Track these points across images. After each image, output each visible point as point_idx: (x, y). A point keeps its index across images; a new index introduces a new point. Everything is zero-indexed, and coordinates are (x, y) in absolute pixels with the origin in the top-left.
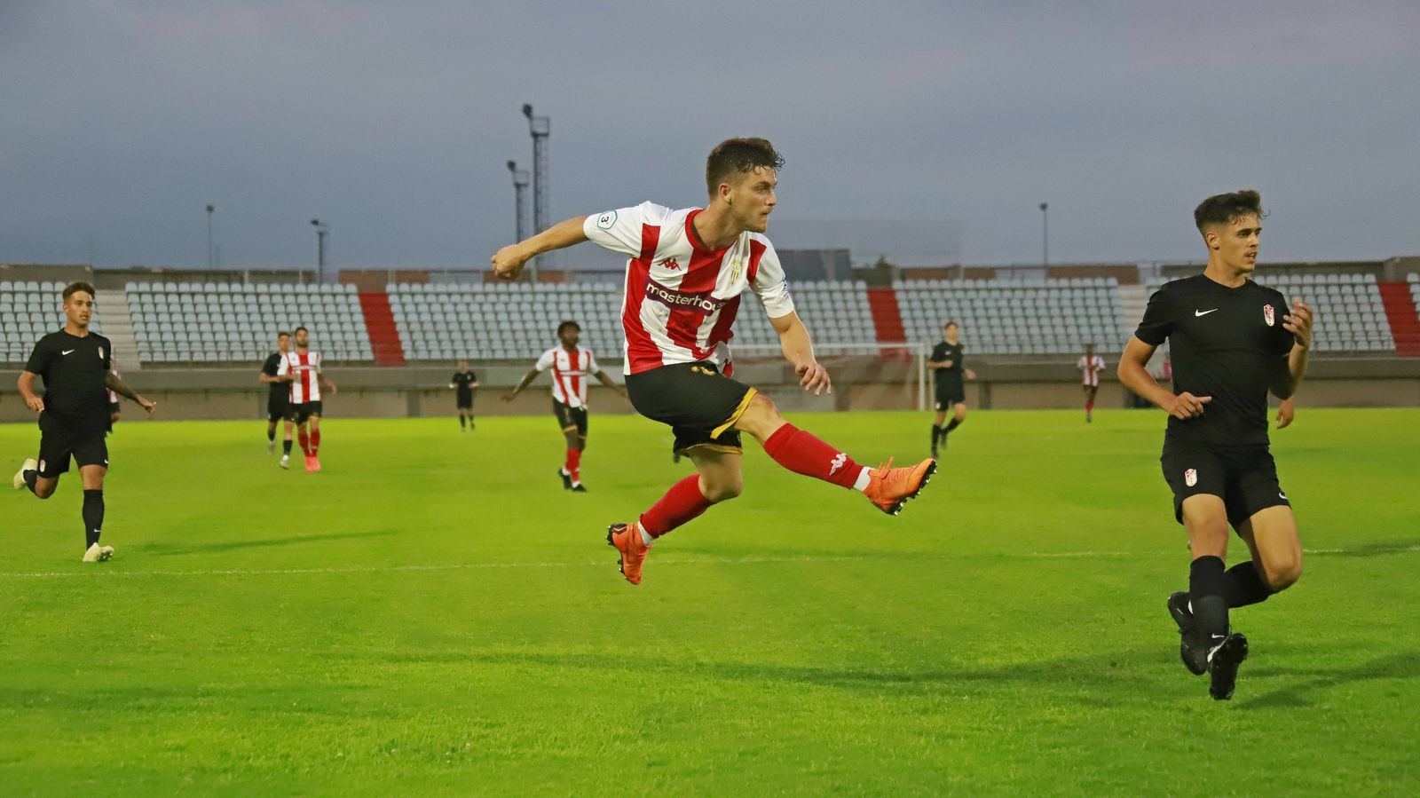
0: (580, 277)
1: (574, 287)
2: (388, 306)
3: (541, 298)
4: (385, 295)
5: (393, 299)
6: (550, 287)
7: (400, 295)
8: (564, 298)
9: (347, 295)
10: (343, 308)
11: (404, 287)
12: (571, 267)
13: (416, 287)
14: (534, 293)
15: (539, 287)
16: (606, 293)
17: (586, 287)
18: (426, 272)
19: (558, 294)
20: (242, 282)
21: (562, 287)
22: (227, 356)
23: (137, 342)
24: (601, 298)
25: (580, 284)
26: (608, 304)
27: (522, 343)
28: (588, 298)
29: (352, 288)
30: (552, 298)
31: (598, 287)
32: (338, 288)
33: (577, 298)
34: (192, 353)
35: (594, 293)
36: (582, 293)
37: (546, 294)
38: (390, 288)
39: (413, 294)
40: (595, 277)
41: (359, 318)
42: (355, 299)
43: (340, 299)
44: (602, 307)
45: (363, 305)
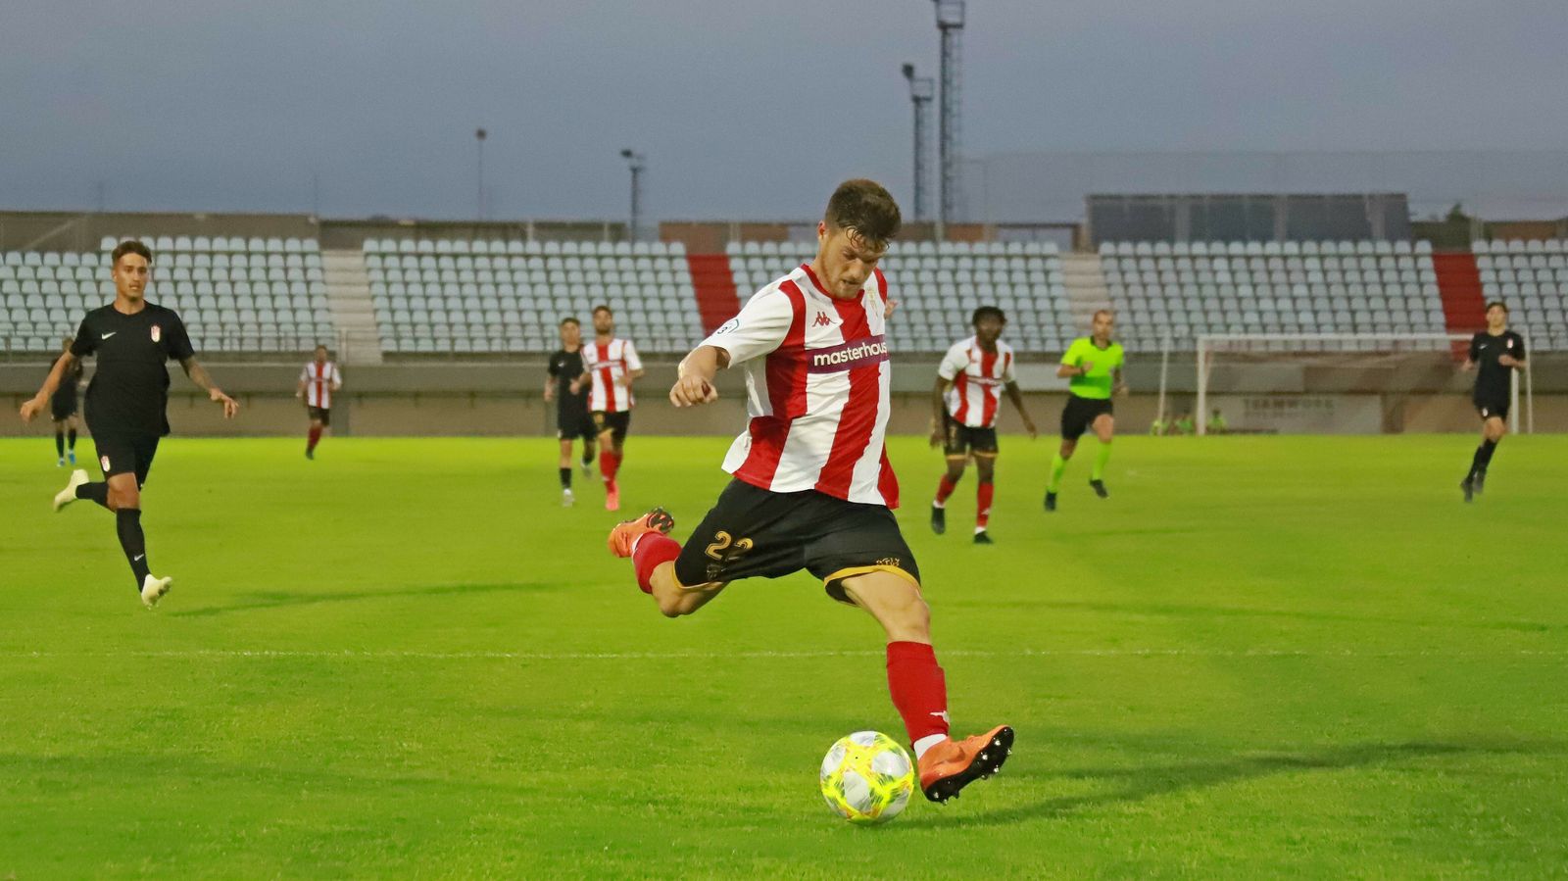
0: (1005, 232)
1: (997, 248)
2: (729, 273)
3: (948, 263)
4: (724, 259)
5: (735, 264)
6: (962, 247)
7: (746, 258)
8: (983, 263)
9: (671, 258)
10: (665, 277)
11: (752, 247)
12: (993, 218)
13: (769, 248)
14: (939, 257)
15: (946, 248)
16: (1044, 258)
17: (1015, 248)
18: (784, 226)
19: (974, 257)
20: (523, 238)
21: (980, 248)
22: (502, 345)
23: (379, 324)
24: (1036, 264)
25: (1006, 244)
26: (1047, 272)
27: (921, 328)
28: (1018, 264)
29: (678, 248)
30: (965, 263)
31: (1032, 248)
32: (659, 248)
33: (1000, 264)
34: (453, 340)
35: (1026, 257)
36: (1009, 257)
37: (957, 257)
38: (733, 248)
39: (765, 258)
40: (1027, 233)
41: (688, 291)
42: (682, 265)
43: (662, 264)
44: (1038, 277)
45: (694, 272)
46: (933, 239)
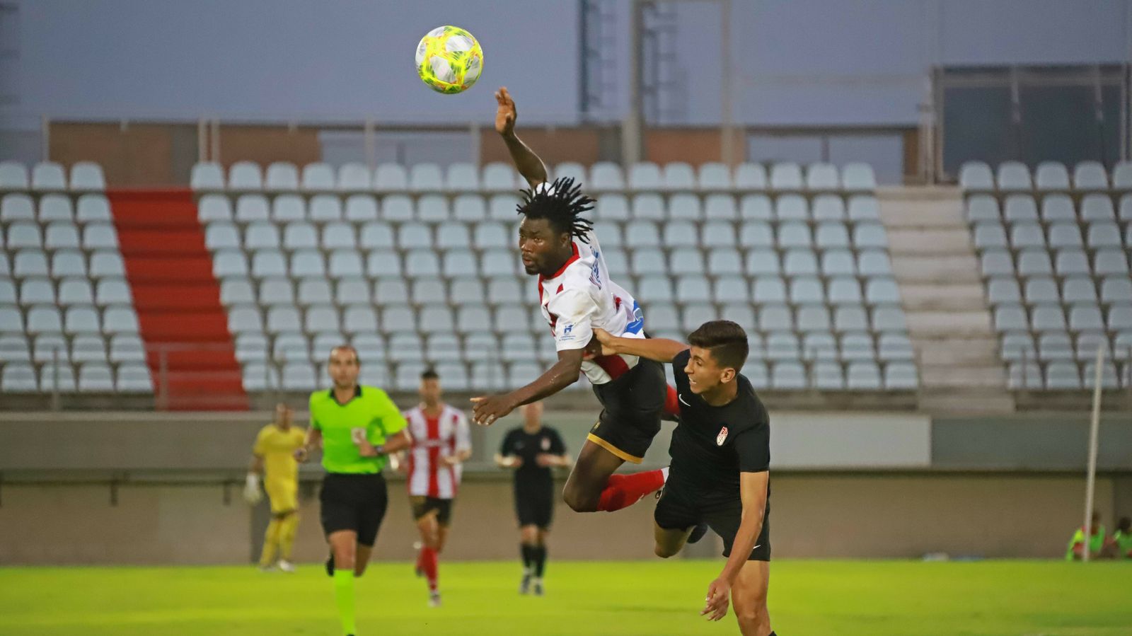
0: (764, 146)
1: (750, 176)
2: (198, 229)
3: (649, 207)
4: (190, 199)
5: (210, 209)
6: (678, 175)
7: (234, 197)
8: (720, 208)
9: (75, 197)
10: (61, 236)
11: (246, 175)
13: (281, 176)
14: (630, 196)
15: (644, 176)
16: (845, 196)
17: (786, 176)
18: (310, 130)
19: (702, 196)
21: (713, 176)
24: (827, 208)
25: (768, 167)
26: (850, 227)
28: (792, 208)
29: (89, 176)
30: (685, 207)
31: (821, 177)
32: (49, 175)
33: (756, 208)
35: (809, 196)
36: (773, 196)
37: (666, 196)
38: (205, 175)
39: (271, 196)
40: (813, 144)
41: (111, 265)
42: (97, 209)
43: (54, 208)
44: (831, 236)
45: (120, 225)
46: (618, 160)
